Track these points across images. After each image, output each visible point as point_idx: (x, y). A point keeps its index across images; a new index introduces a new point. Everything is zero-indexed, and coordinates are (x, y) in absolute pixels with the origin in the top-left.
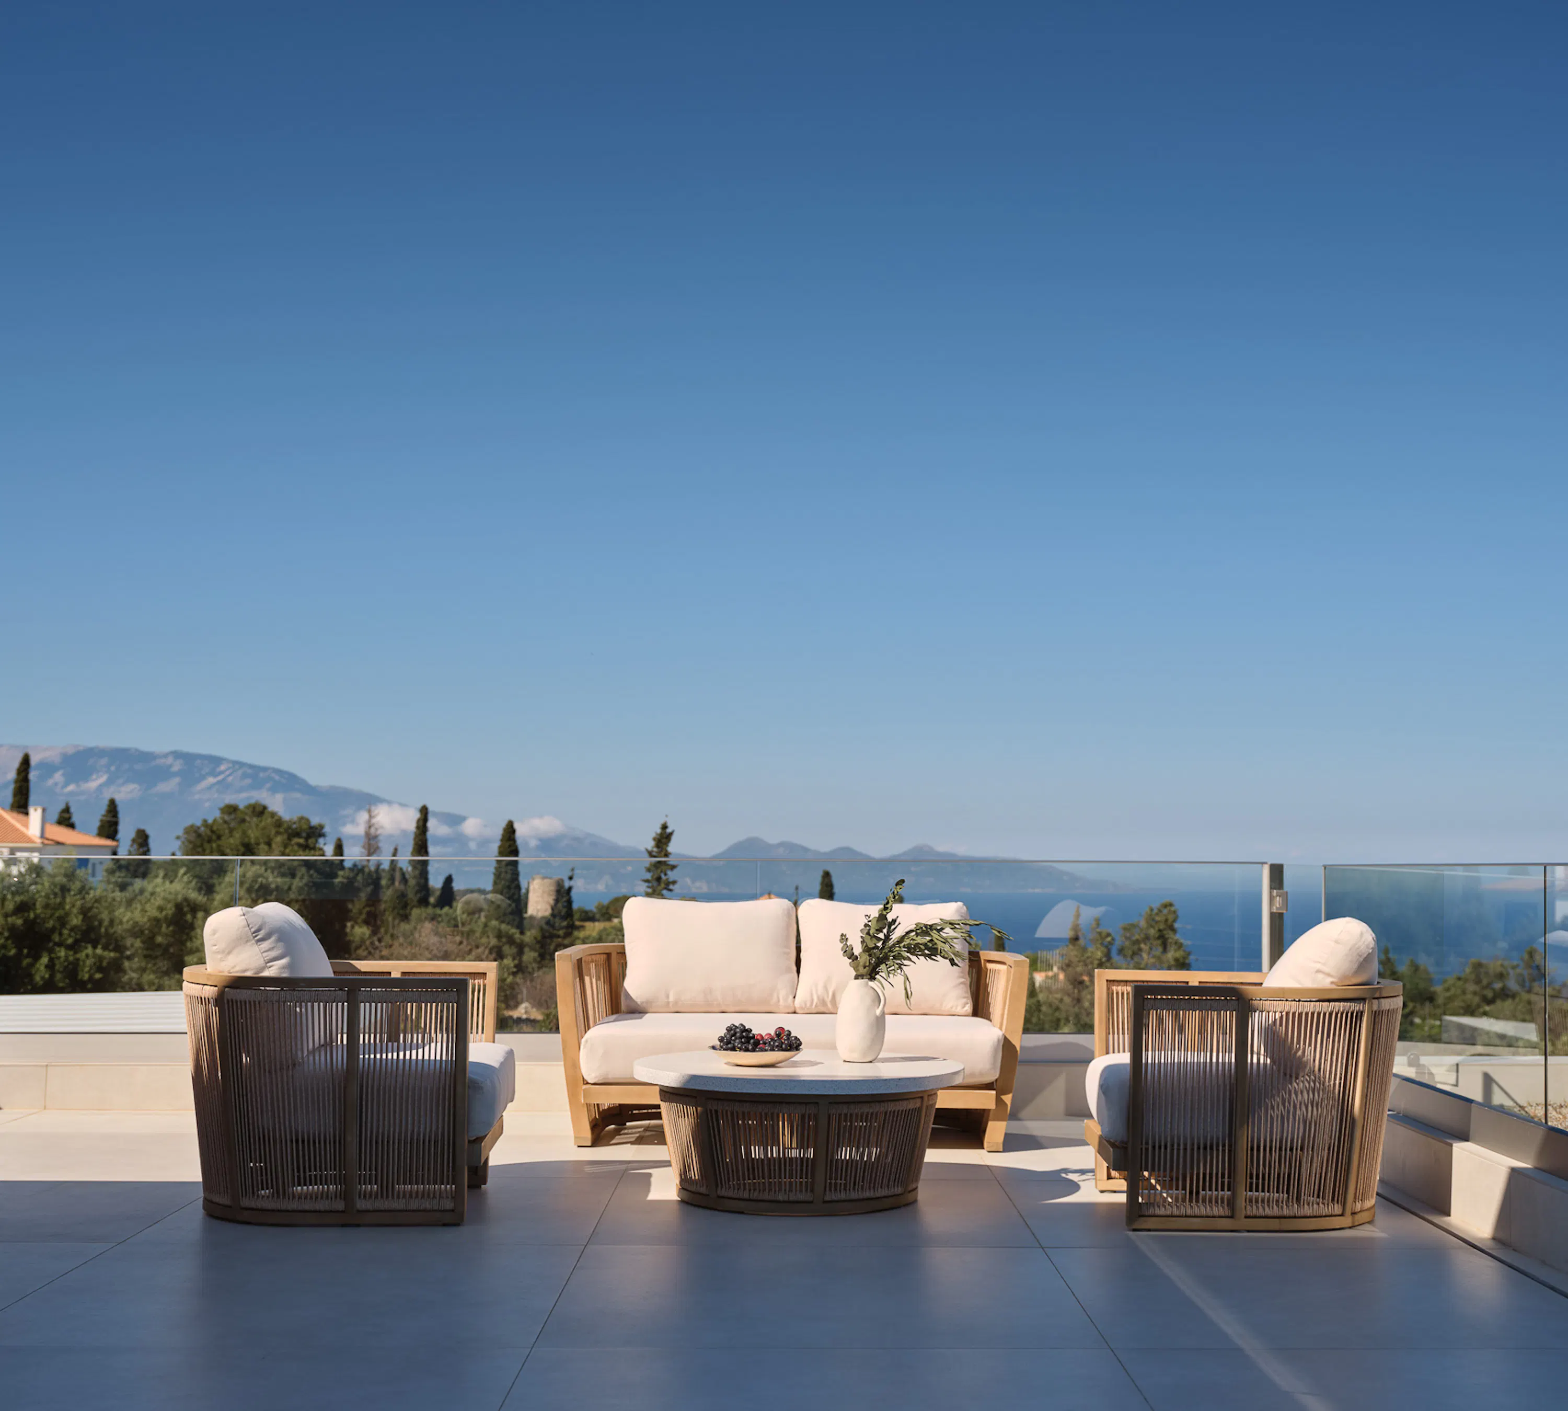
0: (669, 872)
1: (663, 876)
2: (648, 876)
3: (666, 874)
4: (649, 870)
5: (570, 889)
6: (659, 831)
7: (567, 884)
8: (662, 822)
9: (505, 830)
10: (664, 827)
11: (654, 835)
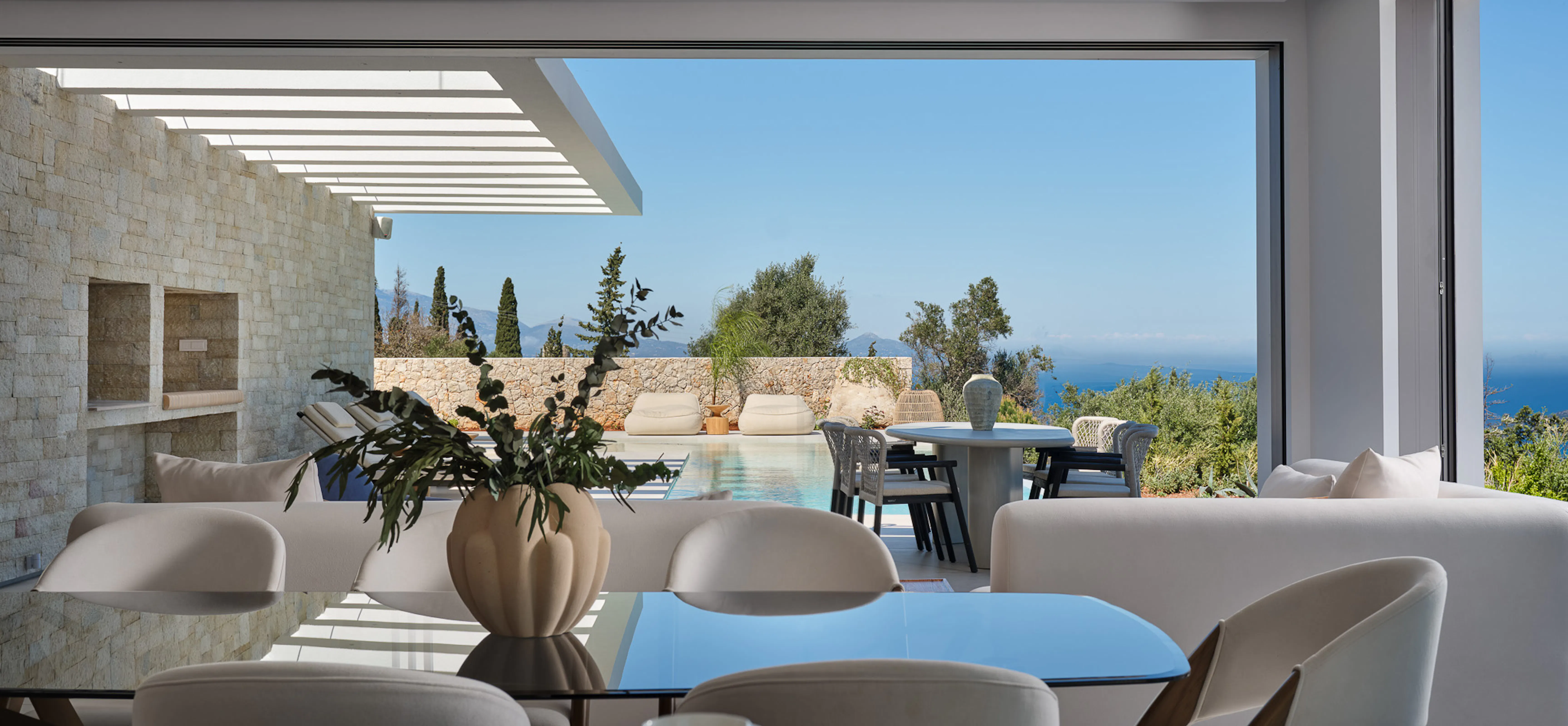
0: (618, 287)
1: (613, 289)
2: (602, 289)
3: (616, 288)
4: (602, 284)
5: (560, 333)
6: (613, 254)
7: (557, 329)
8: (617, 247)
9: (504, 286)
10: (618, 251)
11: (609, 257)
